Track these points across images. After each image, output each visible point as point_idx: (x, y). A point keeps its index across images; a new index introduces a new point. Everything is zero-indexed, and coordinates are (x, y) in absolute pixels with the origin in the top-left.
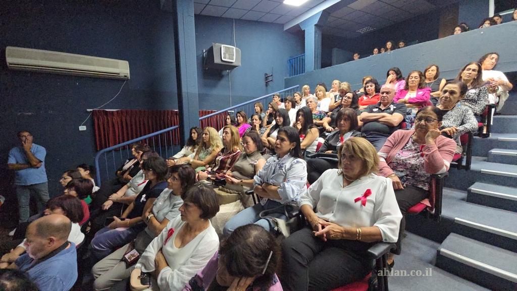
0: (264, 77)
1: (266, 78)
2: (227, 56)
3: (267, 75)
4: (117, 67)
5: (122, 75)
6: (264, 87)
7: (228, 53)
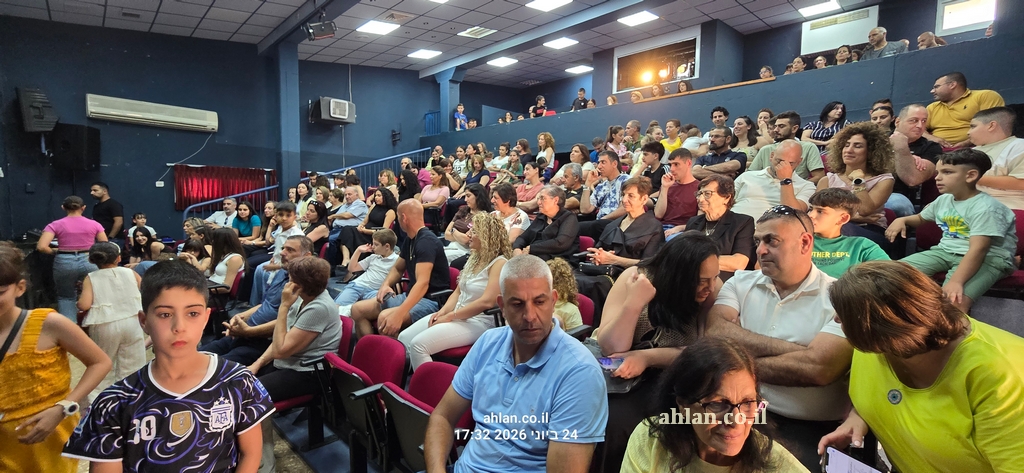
0: (390, 134)
1: (394, 136)
2: (338, 111)
3: (394, 131)
4: (204, 119)
5: (209, 128)
6: (391, 146)
7: (339, 108)
